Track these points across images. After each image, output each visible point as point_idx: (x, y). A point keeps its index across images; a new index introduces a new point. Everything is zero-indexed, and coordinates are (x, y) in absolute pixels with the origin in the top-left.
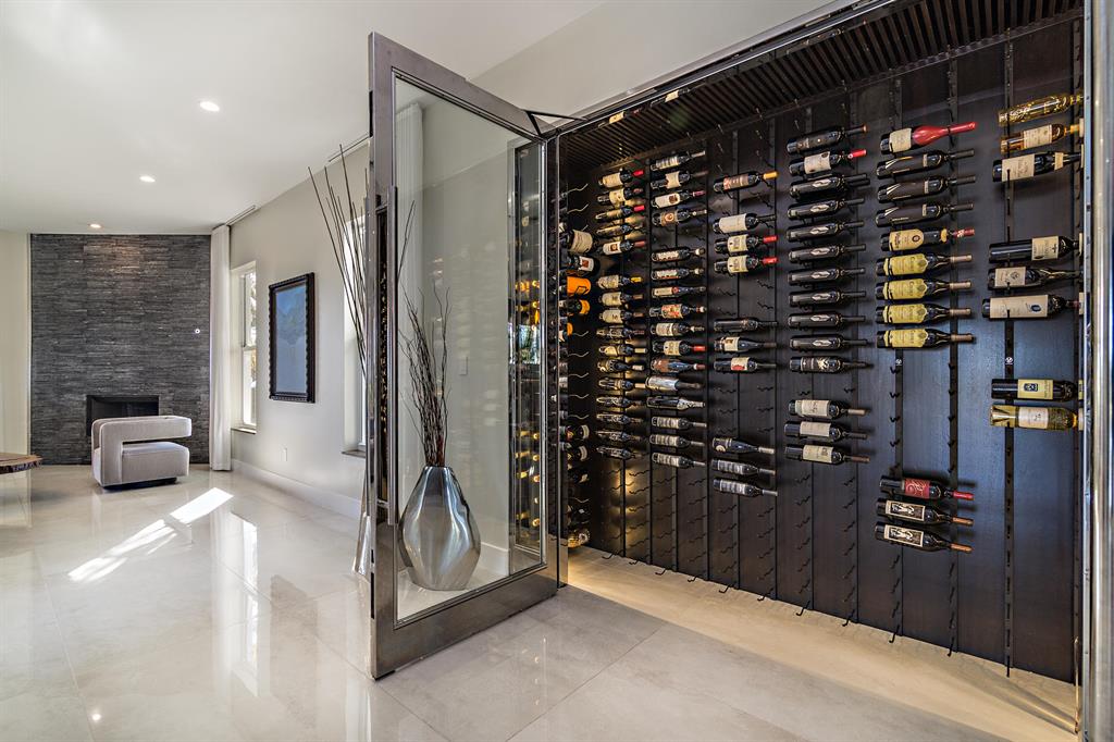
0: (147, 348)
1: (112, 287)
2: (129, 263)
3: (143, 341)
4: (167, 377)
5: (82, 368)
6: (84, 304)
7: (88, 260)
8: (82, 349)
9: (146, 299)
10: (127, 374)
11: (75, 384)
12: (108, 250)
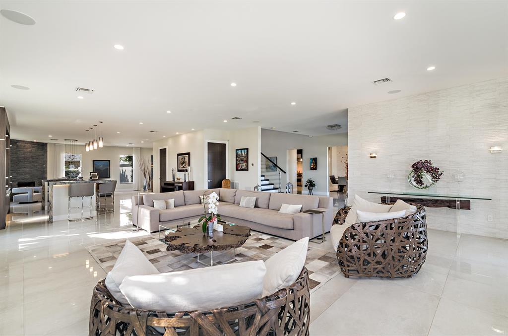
0: (32, 170)
1: (24, 154)
2: (28, 148)
3: (31, 168)
4: (37, 177)
5: (16, 175)
6: (17, 158)
7: (18, 147)
8: (17, 170)
9: (32, 157)
10: (28, 176)
11: (15, 179)
12: (23, 145)
